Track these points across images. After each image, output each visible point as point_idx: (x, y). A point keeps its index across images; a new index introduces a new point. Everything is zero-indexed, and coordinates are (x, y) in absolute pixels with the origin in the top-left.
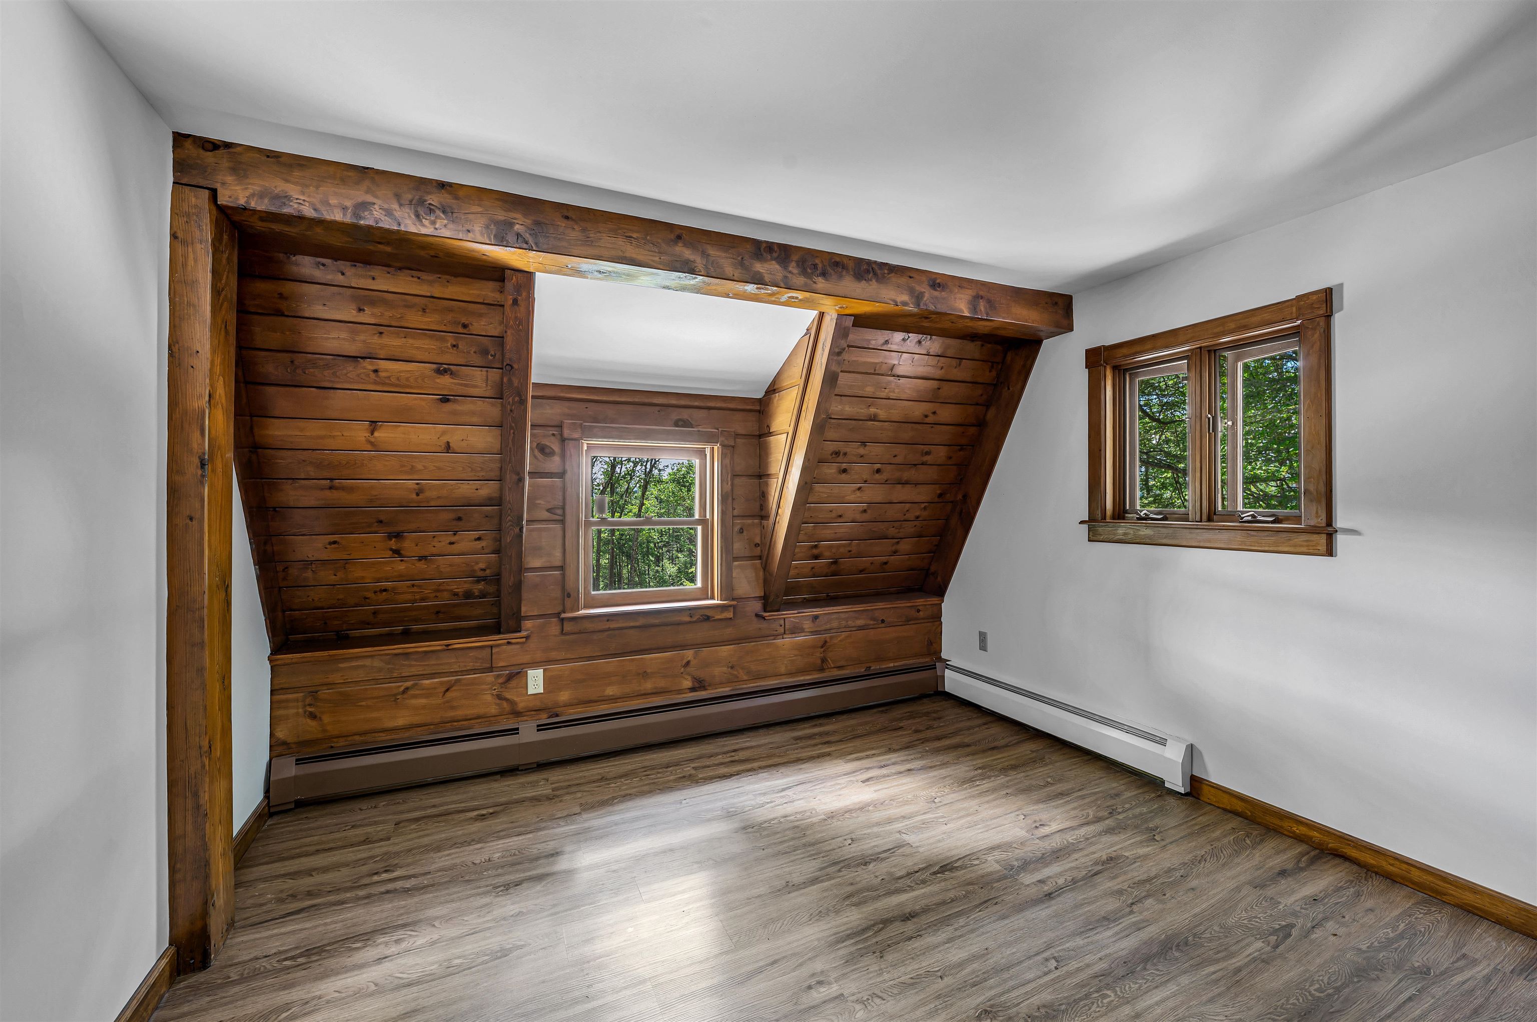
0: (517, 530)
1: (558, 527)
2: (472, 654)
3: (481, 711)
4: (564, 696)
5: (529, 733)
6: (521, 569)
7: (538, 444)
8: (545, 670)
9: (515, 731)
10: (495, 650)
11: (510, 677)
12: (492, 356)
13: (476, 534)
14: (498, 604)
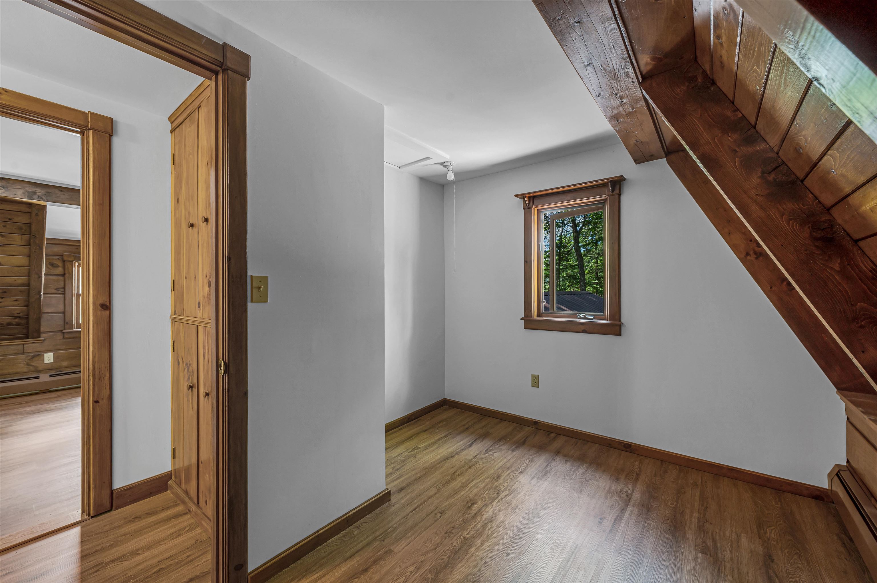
0: (38, 296)
1: (62, 296)
2: (12, 347)
3: (19, 370)
4: (65, 364)
5: (45, 378)
6: (40, 313)
7: (50, 263)
8: (54, 354)
9: (38, 377)
10: (25, 346)
11: (34, 357)
12: (24, 230)
13: (14, 298)
14: (28, 328)
